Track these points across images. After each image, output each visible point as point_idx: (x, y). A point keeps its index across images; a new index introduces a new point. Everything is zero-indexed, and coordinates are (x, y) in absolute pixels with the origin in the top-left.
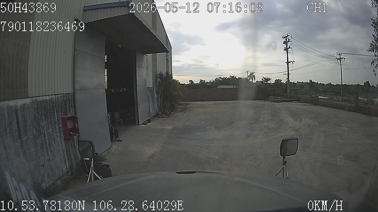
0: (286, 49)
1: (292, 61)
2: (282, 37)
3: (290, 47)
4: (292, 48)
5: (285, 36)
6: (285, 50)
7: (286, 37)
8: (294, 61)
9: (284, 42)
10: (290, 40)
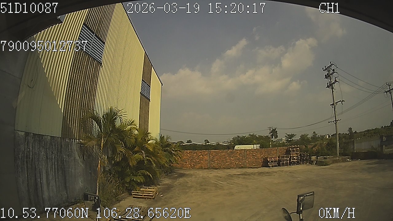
0: (330, 86)
1: (340, 101)
2: (323, 69)
3: (335, 80)
4: (339, 82)
5: (326, 67)
6: (328, 87)
7: (328, 67)
8: (343, 101)
9: (326, 75)
10: (335, 71)
